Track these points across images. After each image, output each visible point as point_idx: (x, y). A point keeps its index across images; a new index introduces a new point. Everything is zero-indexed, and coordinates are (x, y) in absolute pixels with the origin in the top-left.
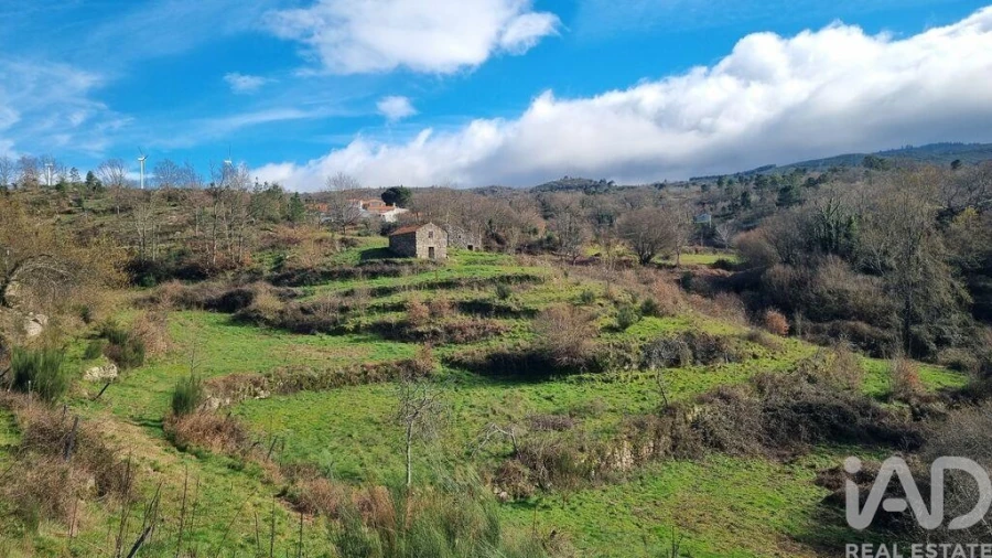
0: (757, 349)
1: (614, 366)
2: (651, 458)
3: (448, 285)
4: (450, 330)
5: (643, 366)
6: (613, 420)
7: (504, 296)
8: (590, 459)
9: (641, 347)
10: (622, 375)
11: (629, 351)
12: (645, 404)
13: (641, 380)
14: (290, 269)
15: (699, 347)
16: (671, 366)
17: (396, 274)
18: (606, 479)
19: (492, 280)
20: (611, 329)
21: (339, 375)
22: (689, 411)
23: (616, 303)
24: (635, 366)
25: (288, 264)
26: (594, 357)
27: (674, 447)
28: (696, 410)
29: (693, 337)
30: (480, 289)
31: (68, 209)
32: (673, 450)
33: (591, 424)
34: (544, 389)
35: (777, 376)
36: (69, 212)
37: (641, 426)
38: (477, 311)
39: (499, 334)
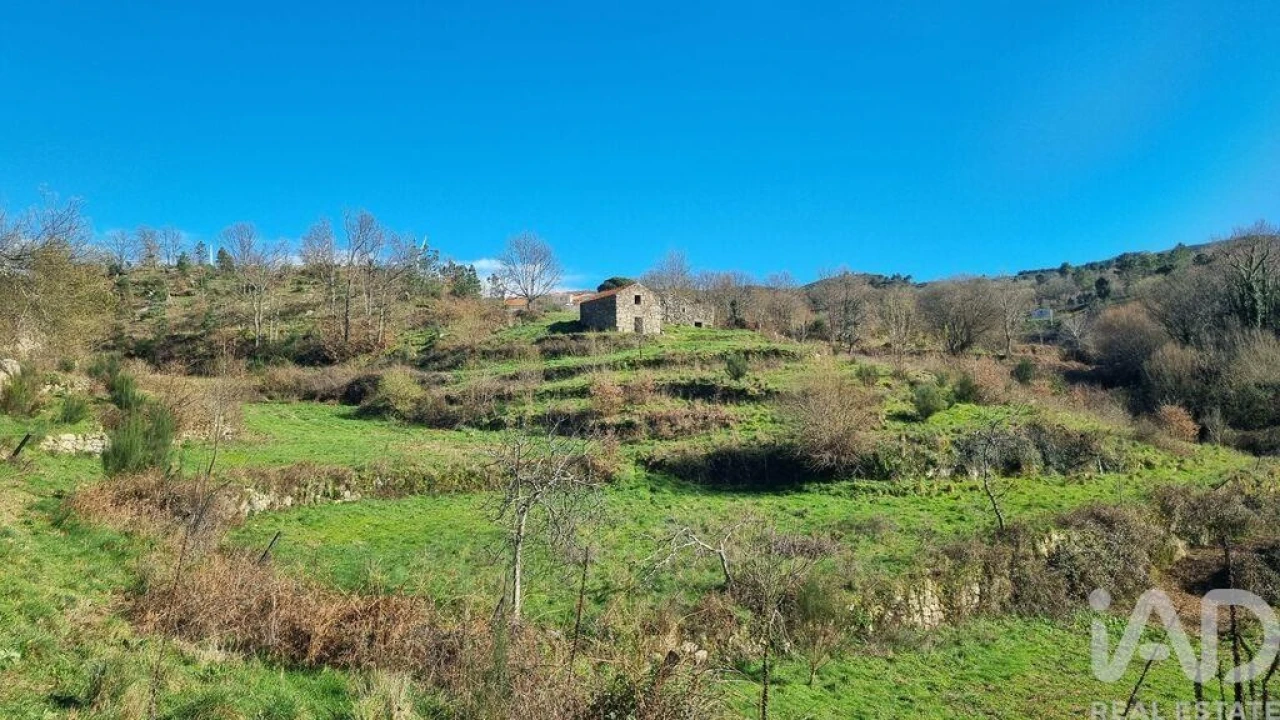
0: (1150, 454)
1: (909, 471)
2: (977, 613)
3: (656, 363)
4: (652, 422)
5: (960, 471)
6: (906, 546)
7: (737, 375)
8: (865, 606)
9: (954, 443)
10: (923, 484)
11: (934, 448)
12: (964, 526)
13: (954, 493)
14: (442, 350)
15: (1052, 446)
16: (1006, 474)
17: (585, 352)
18: (893, 640)
19: (722, 357)
20: (903, 417)
21: (472, 474)
22: (1042, 539)
23: (912, 384)
24: (945, 472)
25: (441, 344)
26: (875, 455)
27: (1016, 597)
28: (1055, 537)
29: (1042, 430)
30: (702, 369)
31: (186, 289)
32: (1017, 602)
33: (867, 551)
34: (791, 502)
35: (1195, 492)
36: (188, 294)
37: (957, 555)
38: (696, 396)
39: (727, 426)
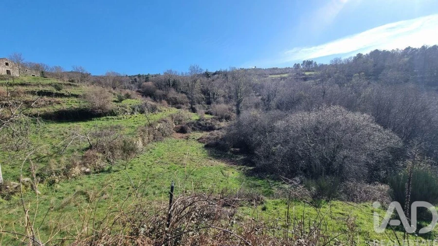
0: (164, 109)
1: (121, 114)
2: (148, 143)
3: (22, 85)
4: (26, 103)
7: (59, 90)
9: (130, 107)
11: (126, 108)
12: (140, 125)
13: (132, 118)
16: (141, 113)
19: (50, 85)
20: (116, 101)
22: (156, 126)
23: (115, 94)
24: (129, 114)
26: (112, 110)
27: (154, 138)
30: (43, 87)
38: (44, 95)
39: (59, 104)
